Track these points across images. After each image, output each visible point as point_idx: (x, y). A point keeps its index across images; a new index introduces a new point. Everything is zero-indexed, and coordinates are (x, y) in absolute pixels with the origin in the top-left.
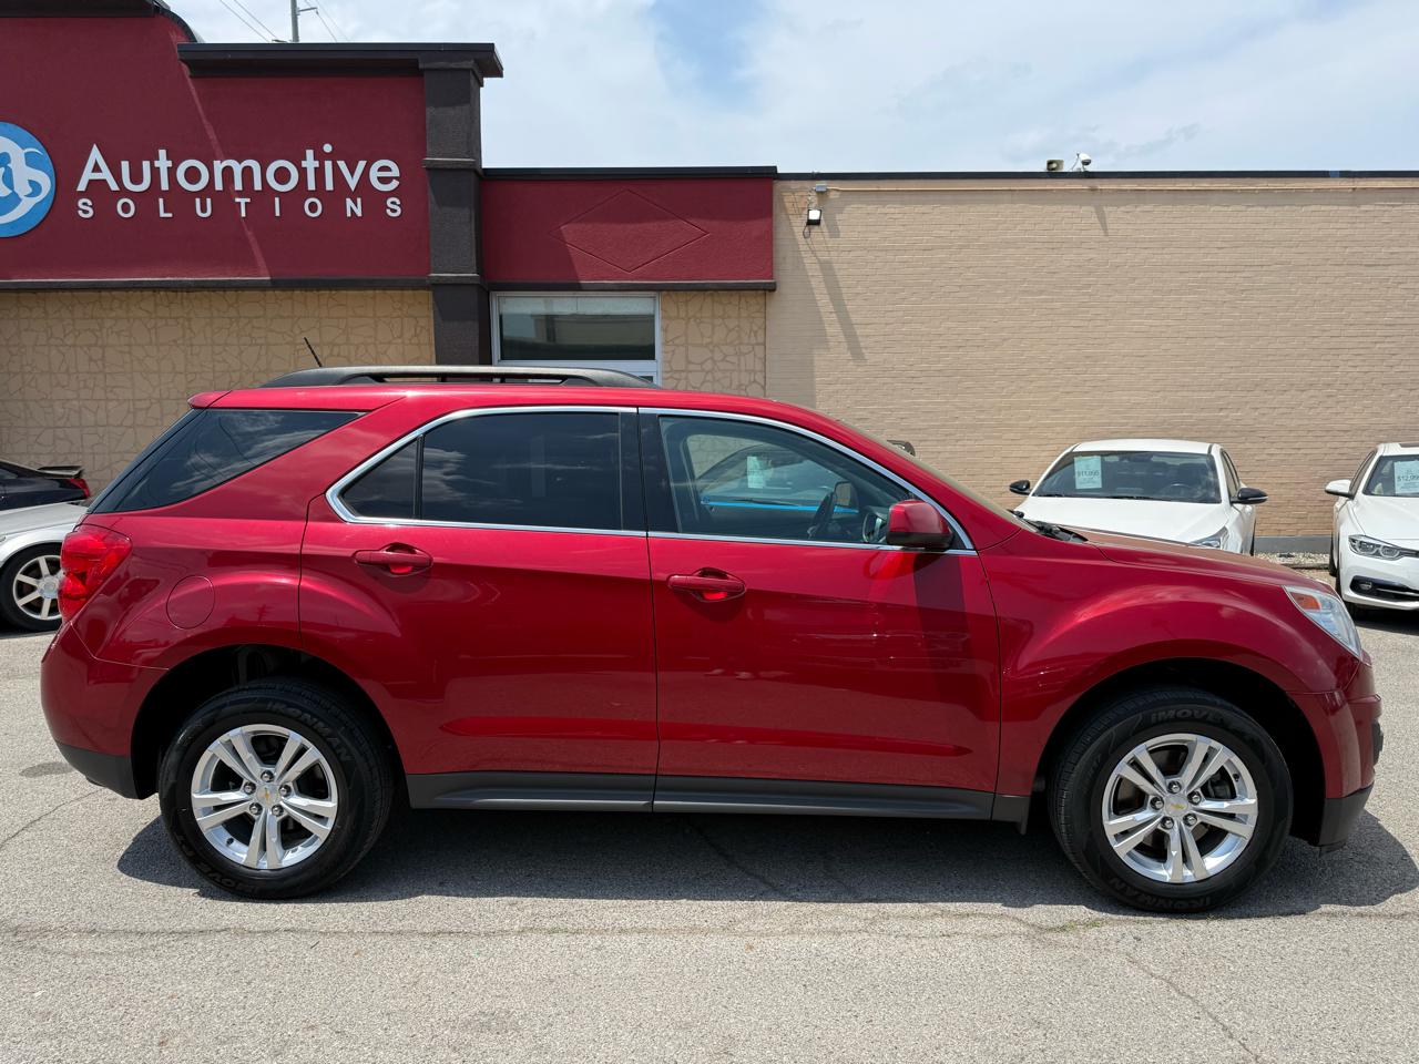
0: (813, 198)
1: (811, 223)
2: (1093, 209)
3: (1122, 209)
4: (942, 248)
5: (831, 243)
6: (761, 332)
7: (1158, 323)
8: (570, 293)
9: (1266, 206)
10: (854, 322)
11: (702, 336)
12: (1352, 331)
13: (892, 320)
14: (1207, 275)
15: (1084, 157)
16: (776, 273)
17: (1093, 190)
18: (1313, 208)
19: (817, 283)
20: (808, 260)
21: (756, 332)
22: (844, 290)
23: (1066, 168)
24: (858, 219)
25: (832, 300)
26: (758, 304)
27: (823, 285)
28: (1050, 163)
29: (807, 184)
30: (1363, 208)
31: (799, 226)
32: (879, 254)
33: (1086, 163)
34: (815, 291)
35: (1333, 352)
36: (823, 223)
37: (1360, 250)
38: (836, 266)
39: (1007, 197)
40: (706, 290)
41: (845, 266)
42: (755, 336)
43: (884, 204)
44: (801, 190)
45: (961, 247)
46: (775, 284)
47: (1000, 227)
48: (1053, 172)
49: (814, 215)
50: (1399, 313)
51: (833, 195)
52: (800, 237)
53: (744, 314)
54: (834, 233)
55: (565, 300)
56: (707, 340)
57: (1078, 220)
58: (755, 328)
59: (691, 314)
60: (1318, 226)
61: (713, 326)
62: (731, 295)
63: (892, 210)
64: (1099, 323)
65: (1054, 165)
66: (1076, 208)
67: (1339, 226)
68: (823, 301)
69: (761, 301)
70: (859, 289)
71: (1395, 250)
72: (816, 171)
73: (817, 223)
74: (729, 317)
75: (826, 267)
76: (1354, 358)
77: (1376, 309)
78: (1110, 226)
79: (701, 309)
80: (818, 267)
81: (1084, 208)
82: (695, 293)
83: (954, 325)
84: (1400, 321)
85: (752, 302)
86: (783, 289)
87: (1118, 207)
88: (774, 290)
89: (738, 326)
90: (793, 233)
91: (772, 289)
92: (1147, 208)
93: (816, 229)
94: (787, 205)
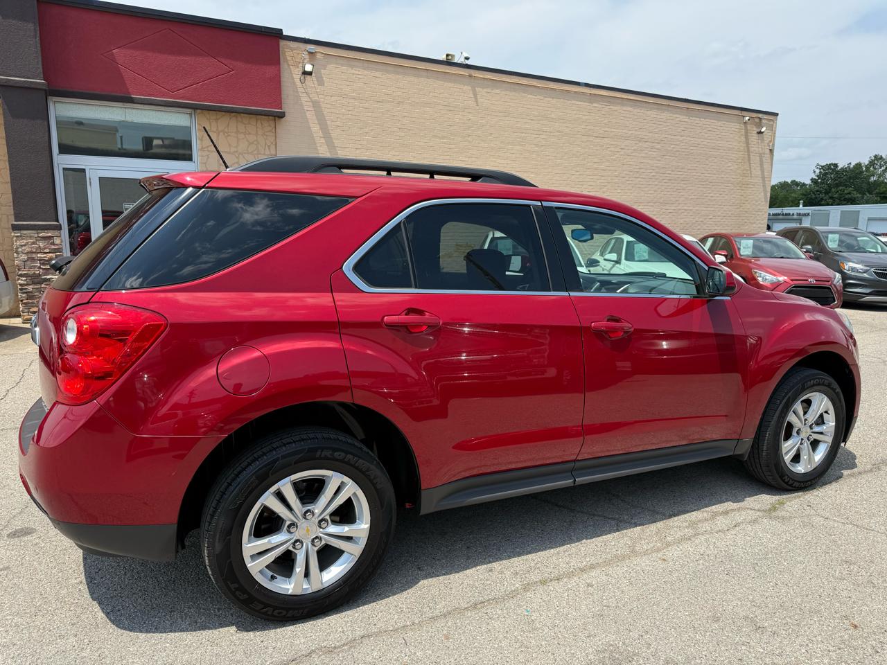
0: (306, 55)
1: (305, 73)
2: (470, 88)
3: (485, 90)
4: (388, 102)
5: (319, 89)
6: (273, 147)
7: (502, 161)
8: (120, 104)
9: (553, 98)
10: (336, 145)
11: (230, 145)
12: (588, 172)
13: (360, 146)
14: (526, 135)
15: (466, 55)
16: (284, 106)
17: (470, 76)
18: (573, 102)
19: (311, 115)
20: (304, 98)
21: (269, 146)
22: (329, 123)
23: (456, 61)
24: (336, 74)
25: (321, 129)
26: (270, 126)
27: (314, 117)
28: (447, 55)
29: (301, 45)
30: (595, 105)
31: (297, 74)
32: (350, 101)
33: (467, 58)
34: (310, 121)
35: (581, 183)
36: (313, 74)
37: (593, 128)
38: (322, 105)
39: (424, 73)
40: (233, 112)
41: (329, 106)
42: (269, 149)
43: (352, 67)
44: (297, 48)
45: (399, 103)
46: (284, 113)
47: (421, 93)
48: (449, 62)
49: (309, 68)
50: (607, 164)
51: (319, 56)
52: (298, 81)
53: (260, 132)
54: (321, 82)
55: (114, 109)
56: (233, 150)
57: (462, 94)
58: (269, 144)
59: (220, 129)
60: (575, 112)
61: (238, 140)
62: (250, 118)
63: (357, 72)
64: (474, 159)
65: (450, 57)
66: (462, 86)
67: (584, 113)
68: (315, 128)
69: (272, 123)
70: (338, 123)
71: (606, 129)
72: (307, 37)
73: (310, 73)
74: (250, 134)
75: (316, 105)
76: (589, 187)
77: (599, 161)
78: (479, 100)
79: (228, 125)
80: (311, 104)
81: (466, 87)
82: (223, 113)
83: (397, 153)
84: (608, 168)
85: (267, 124)
86: (288, 117)
87: (483, 88)
88: (282, 117)
89: (257, 140)
90: (293, 79)
91: (281, 116)
92: (498, 91)
93: (308, 77)
94: (288, 58)
